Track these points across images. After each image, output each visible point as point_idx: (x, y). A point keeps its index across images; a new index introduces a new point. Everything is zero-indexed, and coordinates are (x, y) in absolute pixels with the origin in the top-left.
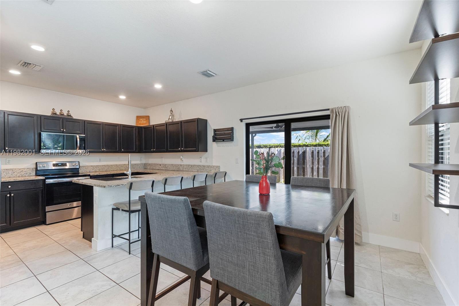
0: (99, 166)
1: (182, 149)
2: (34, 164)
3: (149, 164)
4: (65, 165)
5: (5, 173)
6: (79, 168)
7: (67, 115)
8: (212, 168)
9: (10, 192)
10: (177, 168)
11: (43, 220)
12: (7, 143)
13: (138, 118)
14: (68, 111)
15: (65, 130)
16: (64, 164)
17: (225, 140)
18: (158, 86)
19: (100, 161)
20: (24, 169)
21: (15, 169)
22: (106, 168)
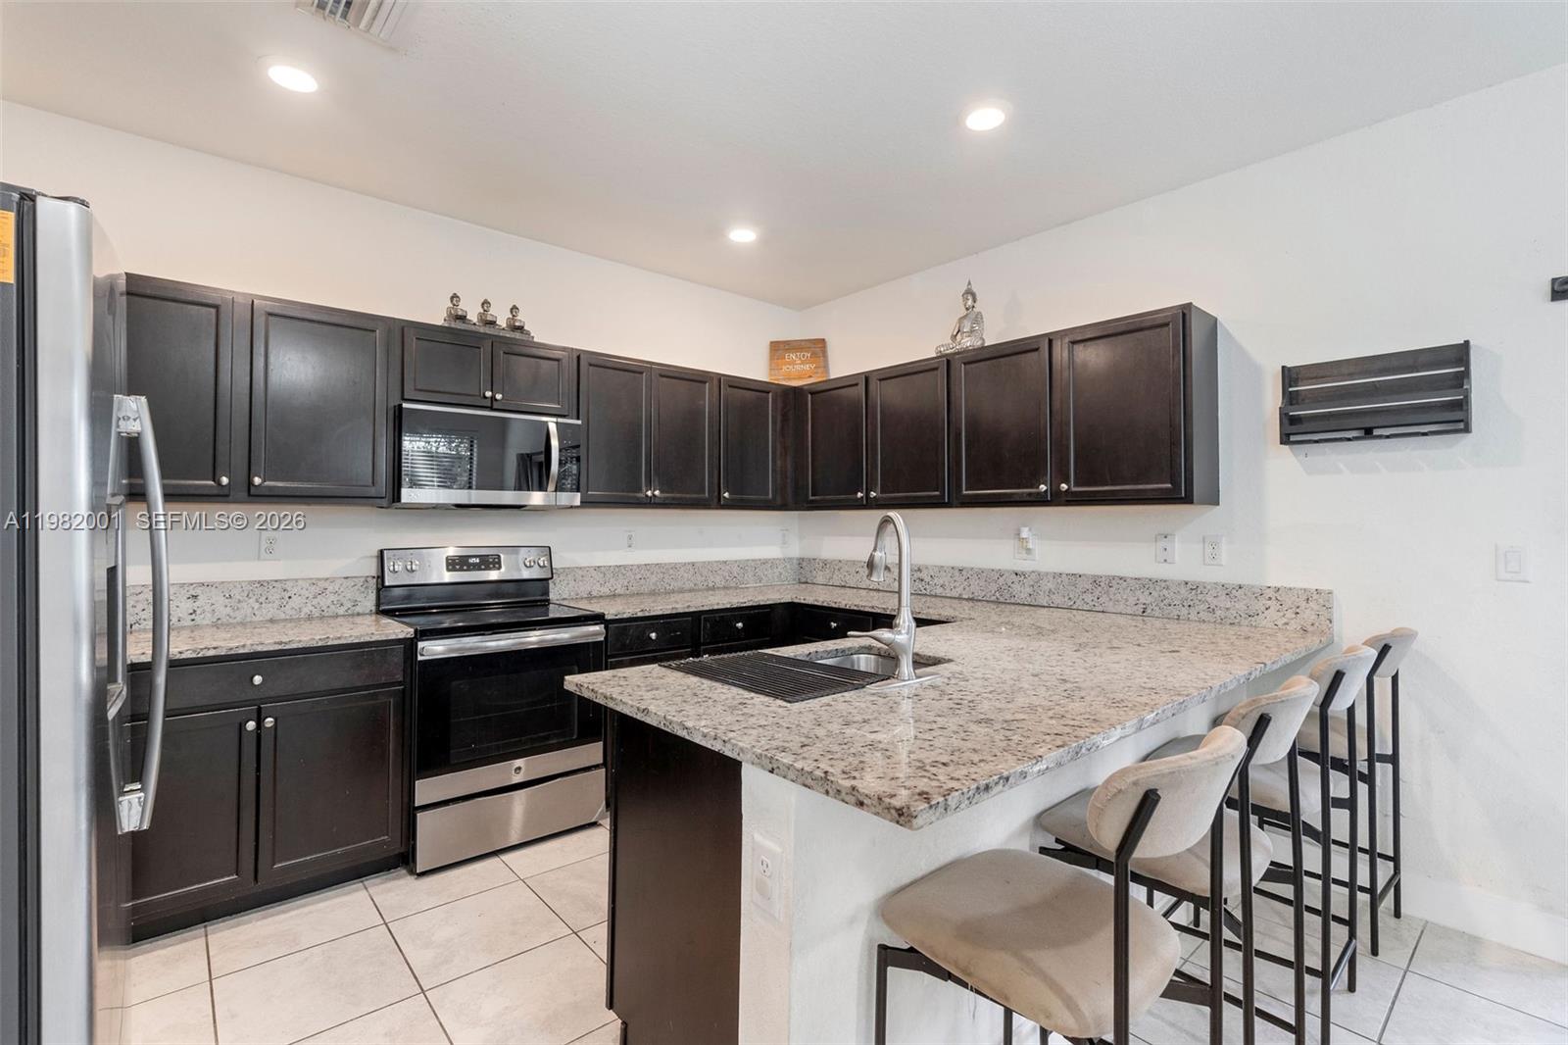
0: (625, 567)
1: (1064, 486)
2: (372, 557)
3: (825, 563)
4: (494, 563)
5: (254, 598)
6: (547, 580)
7: (508, 326)
8: (1263, 601)
9: (259, 710)
10: (994, 587)
11: (402, 850)
12: (260, 454)
13: (779, 349)
14: (514, 309)
15: (499, 396)
16: (490, 562)
17: (1376, 432)
18: (985, 118)
19: (630, 546)
20: (332, 580)
21: (296, 580)
22: (654, 579)
